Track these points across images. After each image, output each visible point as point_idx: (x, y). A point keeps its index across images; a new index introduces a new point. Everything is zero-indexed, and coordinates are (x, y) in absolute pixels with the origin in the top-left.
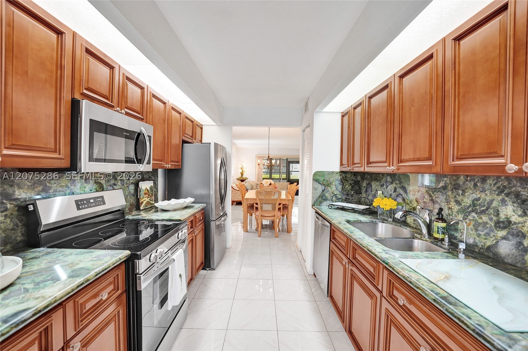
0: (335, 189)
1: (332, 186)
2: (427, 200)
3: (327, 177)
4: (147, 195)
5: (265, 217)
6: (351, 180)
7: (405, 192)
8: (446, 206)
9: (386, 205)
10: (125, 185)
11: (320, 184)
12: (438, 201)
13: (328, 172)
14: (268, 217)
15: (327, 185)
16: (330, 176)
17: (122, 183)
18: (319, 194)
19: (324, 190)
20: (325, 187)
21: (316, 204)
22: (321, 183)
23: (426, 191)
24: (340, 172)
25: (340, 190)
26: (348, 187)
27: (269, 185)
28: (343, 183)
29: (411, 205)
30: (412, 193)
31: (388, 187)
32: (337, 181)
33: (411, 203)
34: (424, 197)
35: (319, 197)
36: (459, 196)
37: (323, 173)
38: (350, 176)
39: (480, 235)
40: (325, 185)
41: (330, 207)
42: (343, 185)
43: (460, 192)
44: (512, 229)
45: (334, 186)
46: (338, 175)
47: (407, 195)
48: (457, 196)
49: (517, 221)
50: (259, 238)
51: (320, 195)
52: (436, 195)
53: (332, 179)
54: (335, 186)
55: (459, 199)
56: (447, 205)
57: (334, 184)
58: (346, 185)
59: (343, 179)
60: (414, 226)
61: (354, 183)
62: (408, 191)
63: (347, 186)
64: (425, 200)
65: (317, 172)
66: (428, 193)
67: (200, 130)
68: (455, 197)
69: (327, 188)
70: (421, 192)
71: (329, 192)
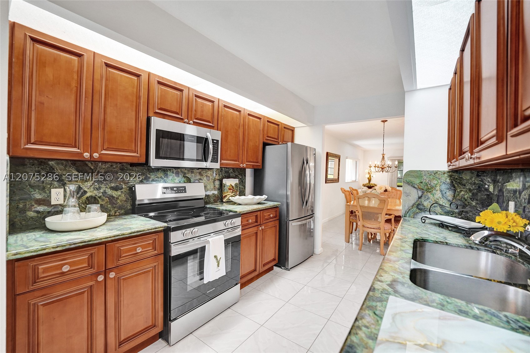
0: (441, 196)
1: (434, 191)
3: (426, 178)
4: (232, 190)
5: (368, 228)
6: (471, 183)
9: (499, 223)
10: (210, 180)
11: (415, 187)
13: (427, 171)
14: (371, 228)
15: (426, 189)
16: (431, 177)
17: (208, 178)
18: (413, 202)
19: (421, 196)
20: (423, 193)
21: (408, 215)
22: (416, 186)
24: (449, 172)
25: (450, 198)
26: (464, 195)
27: (384, 191)
28: (454, 187)
31: (522, 194)
32: (444, 185)
35: (413, 206)
37: (420, 173)
38: (468, 178)
40: (423, 189)
41: (423, 221)
42: (455, 191)
45: (439, 192)
46: (446, 175)
50: (359, 252)
51: (414, 204)
53: (436, 182)
54: (441, 191)
57: (438, 188)
58: (461, 191)
59: (456, 182)
61: (477, 189)
63: (463, 193)
65: (409, 171)
67: (290, 132)
69: (425, 193)
71: (430, 200)
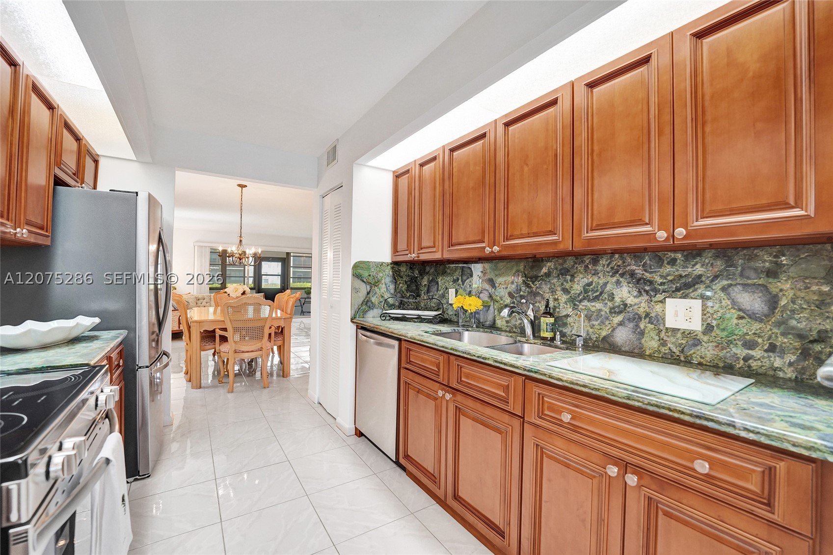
0: (385, 290)
1: (380, 285)
2: (525, 293)
3: (373, 270)
5: (243, 352)
6: (406, 276)
7: (491, 285)
8: (551, 297)
9: (470, 305)
11: (363, 281)
12: (540, 292)
13: (375, 262)
14: (248, 352)
15: (374, 284)
16: (378, 269)
18: (362, 299)
19: (370, 292)
20: (371, 287)
21: (357, 317)
22: (365, 280)
23: (524, 281)
24: (391, 264)
25: (392, 291)
26: (402, 287)
27: (242, 294)
28: (395, 280)
29: (501, 302)
30: (503, 286)
31: (466, 282)
32: (387, 278)
33: (502, 300)
34: (521, 290)
35: (362, 303)
36: (567, 282)
37: (367, 264)
38: (405, 270)
39: (594, 325)
40: (370, 283)
41: (384, 318)
42: (396, 283)
43: (569, 278)
44: (628, 312)
45: (384, 285)
46: (389, 267)
47: (495, 290)
48: (565, 283)
49: (632, 303)
50: (230, 396)
51: (364, 301)
52: (537, 285)
53: (381, 275)
54: (386, 285)
55: (567, 287)
56: (552, 295)
57: (383, 281)
58: (400, 283)
59: (396, 274)
60: (508, 330)
61: (410, 281)
62: (496, 285)
63: (401, 285)
64: (522, 293)
65: (359, 262)
66: (526, 283)
68: (562, 284)
69: (373, 288)
70: (515, 284)
71: (377, 295)
